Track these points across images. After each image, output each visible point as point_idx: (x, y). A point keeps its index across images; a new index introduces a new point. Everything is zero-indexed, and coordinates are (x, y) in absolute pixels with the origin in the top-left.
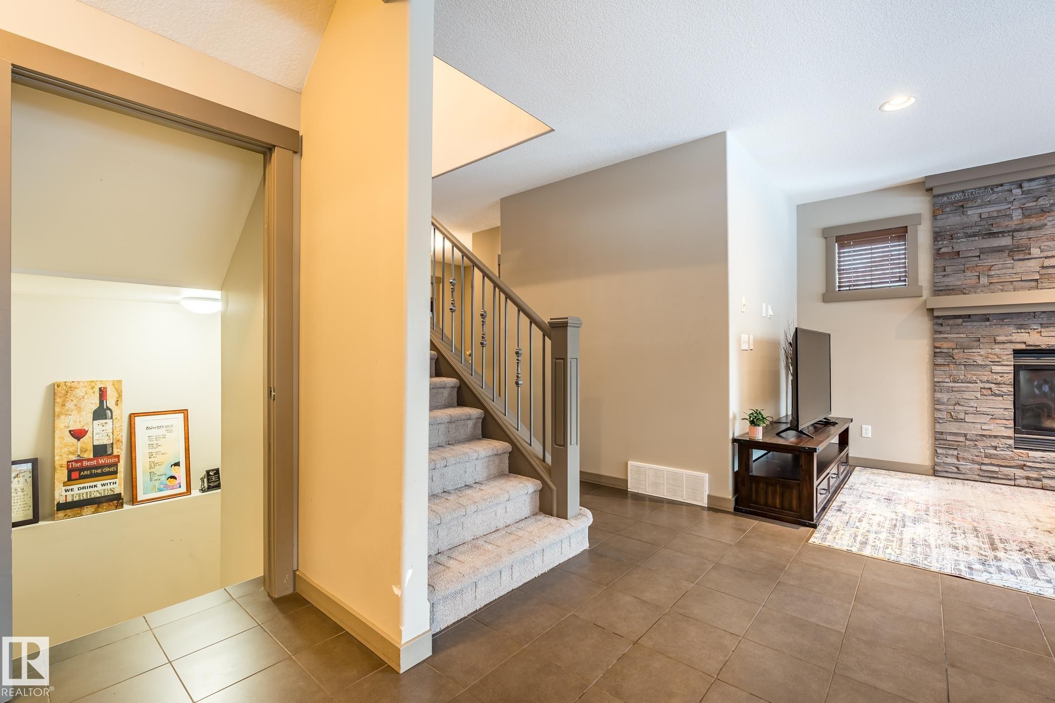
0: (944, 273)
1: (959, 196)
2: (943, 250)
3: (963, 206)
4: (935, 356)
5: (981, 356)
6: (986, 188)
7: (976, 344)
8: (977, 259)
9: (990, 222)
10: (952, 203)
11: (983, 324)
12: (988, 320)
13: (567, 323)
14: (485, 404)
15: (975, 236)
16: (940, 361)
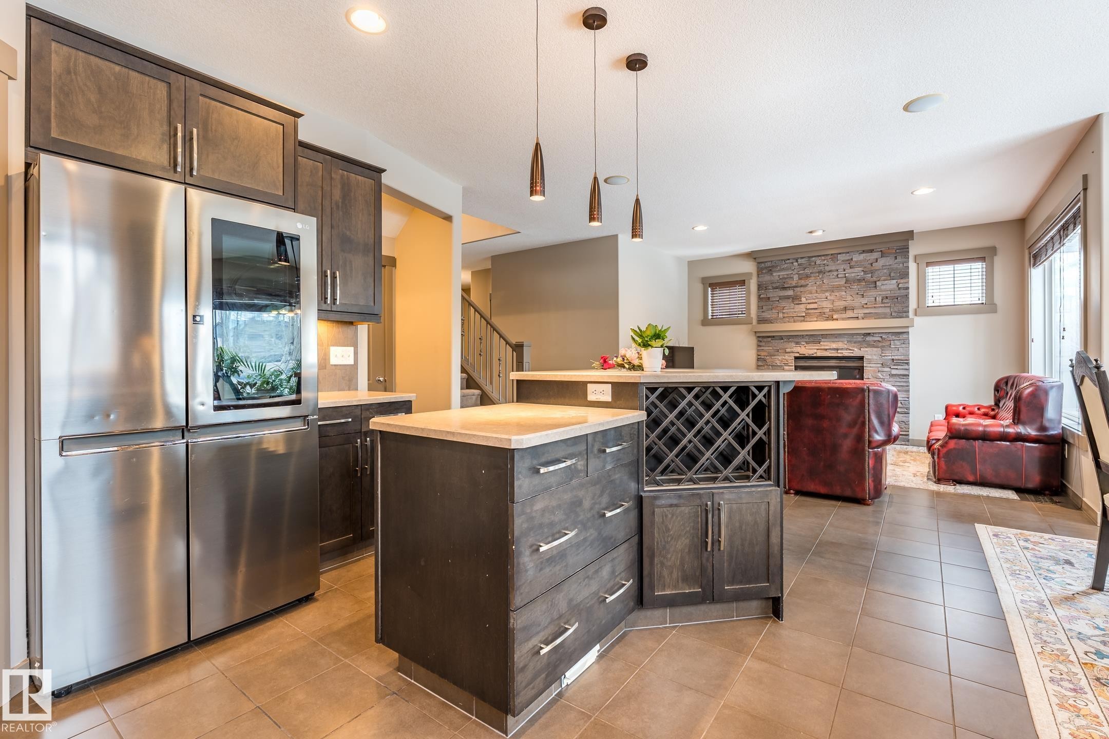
0: (762, 310)
1: (769, 264)
2: (762, 296)
3: (771, 270)
4: (758, 361)
5: (779, 360)
6: (782, 260)
7: (776, 353)
8: (778, 302)
9: (784, 280)
10: (766, 268)
11: (780, 341)
12: (782, 339)
13: (523, 344)
14: (482, 387)
15: (776, 289)
16: (760, 363)
